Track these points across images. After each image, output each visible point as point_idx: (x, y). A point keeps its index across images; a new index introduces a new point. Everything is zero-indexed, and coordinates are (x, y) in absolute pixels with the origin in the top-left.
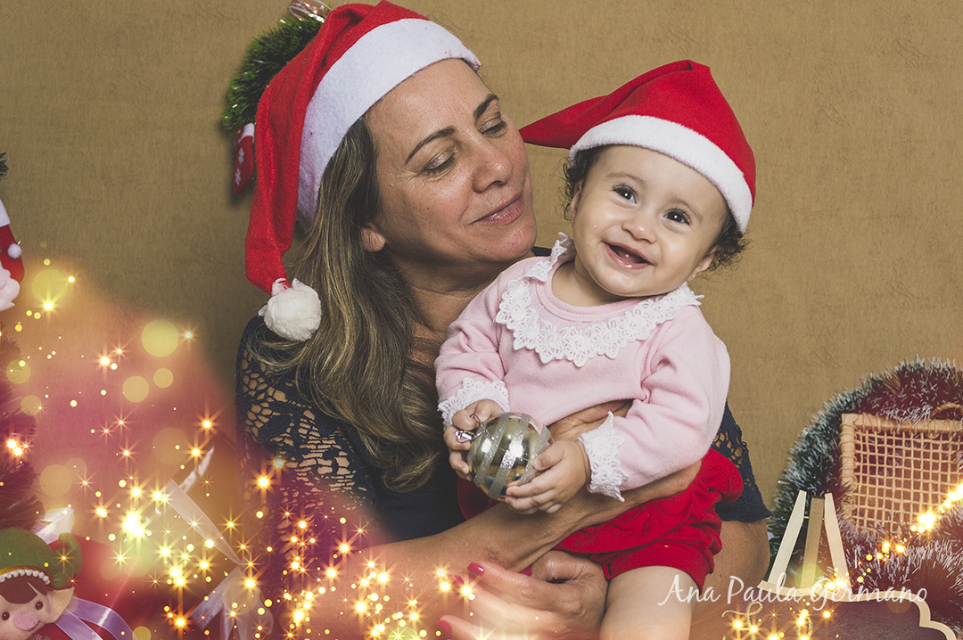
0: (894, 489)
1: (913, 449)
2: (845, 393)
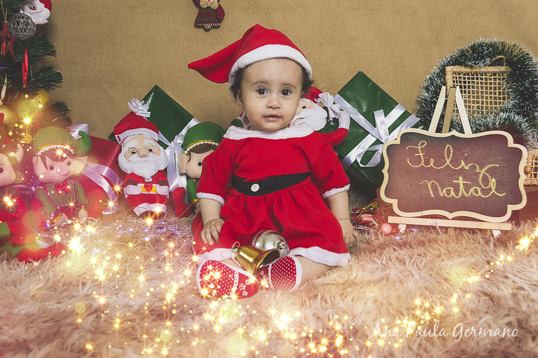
0: (472, 99)
1: (480, 81)
2: (447, 57)
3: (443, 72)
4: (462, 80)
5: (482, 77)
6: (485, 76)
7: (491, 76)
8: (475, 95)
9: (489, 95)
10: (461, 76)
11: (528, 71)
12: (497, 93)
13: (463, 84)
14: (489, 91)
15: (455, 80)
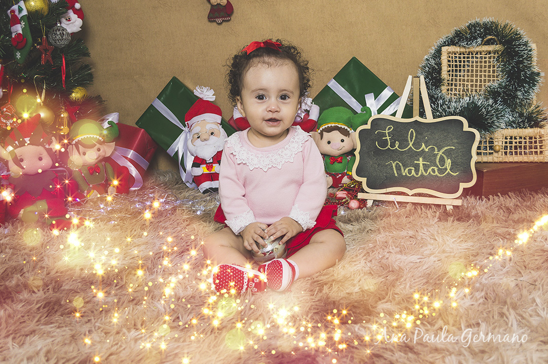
0: (466, 78)
1: (475, 60)
2: (443, 37)
3: (438, 52)
4: (458, 59)
5: (477, 56)
6: (480, 54)
7: (486, 54)
8: (470, 74)
9: (483, 73)
10: (457, 55)
11: (515, 52)
12: (491, 72)
13: (458, 63)
14: (483, 69)
15: (451, 59)
